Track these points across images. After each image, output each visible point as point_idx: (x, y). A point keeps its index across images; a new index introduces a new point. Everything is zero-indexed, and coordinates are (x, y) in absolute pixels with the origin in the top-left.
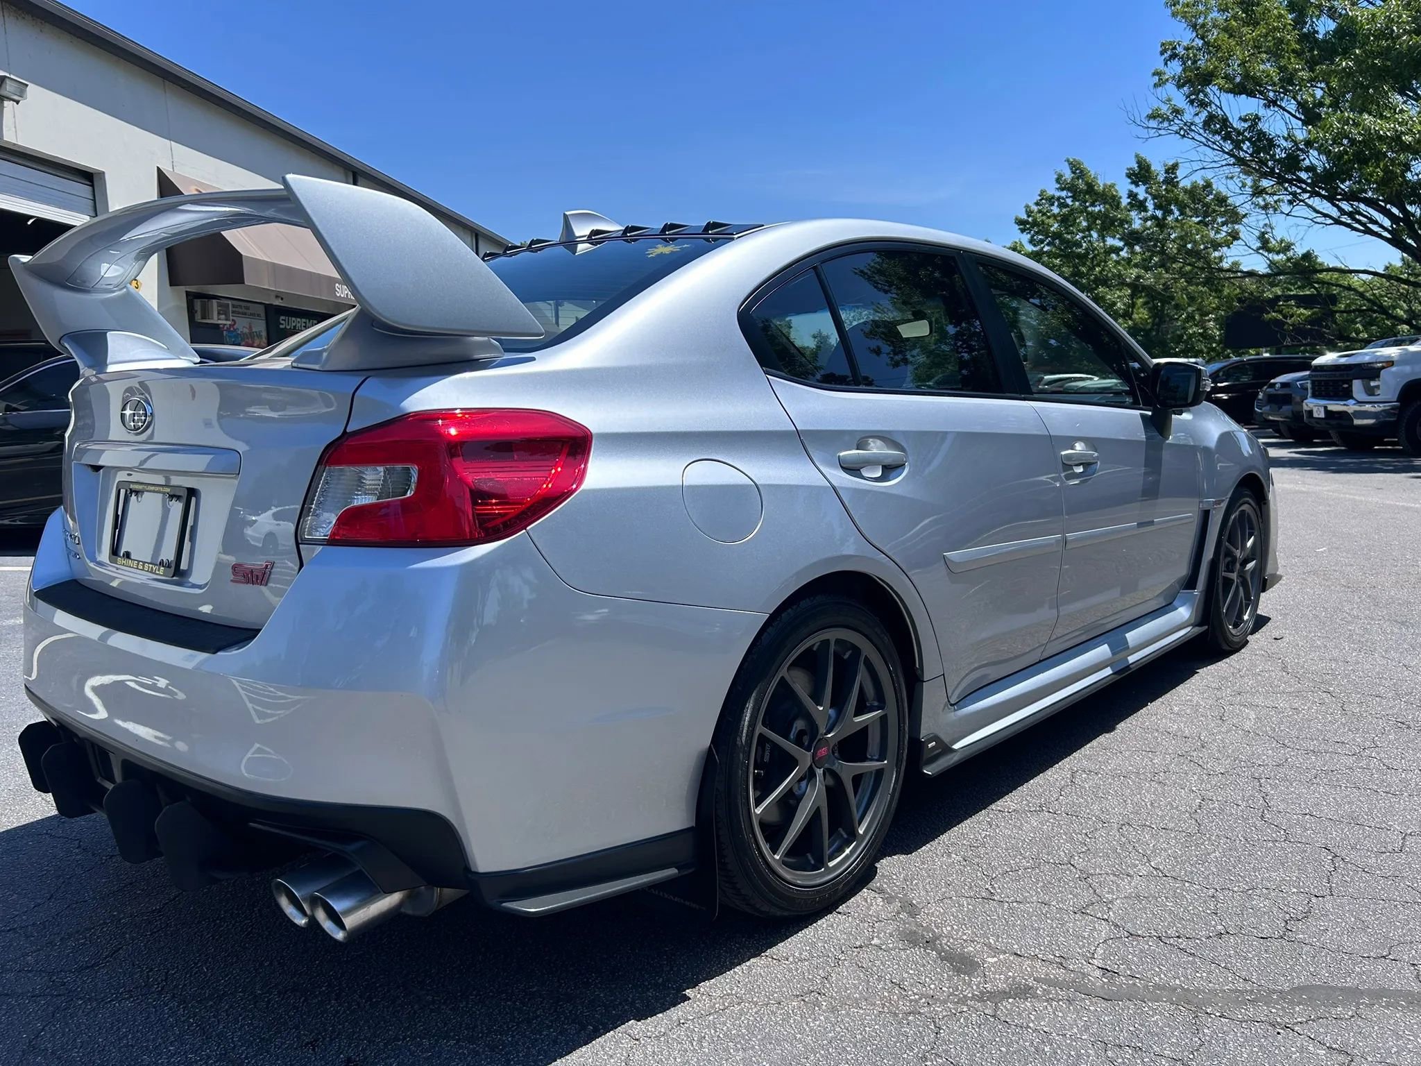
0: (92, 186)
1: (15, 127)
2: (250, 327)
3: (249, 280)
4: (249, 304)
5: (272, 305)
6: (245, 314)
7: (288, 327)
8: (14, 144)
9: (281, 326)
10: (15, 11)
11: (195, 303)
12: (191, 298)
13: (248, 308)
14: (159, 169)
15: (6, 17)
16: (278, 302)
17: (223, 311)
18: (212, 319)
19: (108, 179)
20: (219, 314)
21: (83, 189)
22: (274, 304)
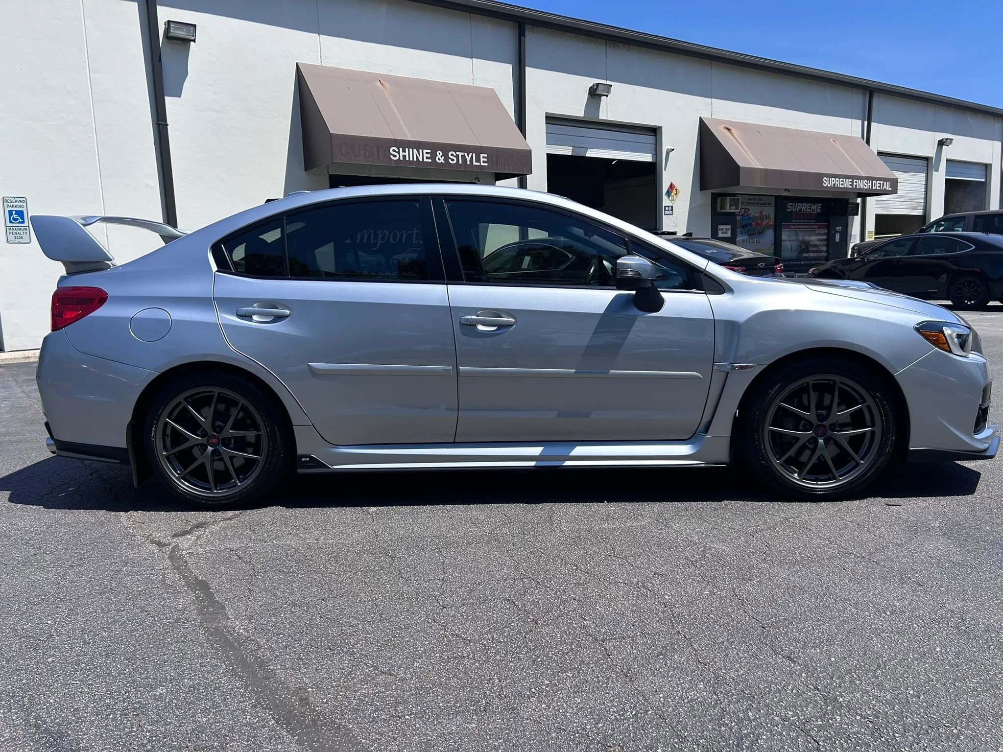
0: (656, 136)
1: (607, 110)
2: (761, 213)
3: (743, 182)
4: (761, 197)
5: (781, 196)
6: (758, 204)
7: (794, 210)
8: (606, 120)
9: (788, 210)
10: (613, 43)
11: (718, 200)
12: (714, 197)
13: (761, 200)
14: (700, 117)
15: (607, 48)
16: (786, 194)
17: (735, 204)
18: (726, 209)
19: (664, 131)
20: (731, 206)
21: (649, 139)
22: (783, 195)
